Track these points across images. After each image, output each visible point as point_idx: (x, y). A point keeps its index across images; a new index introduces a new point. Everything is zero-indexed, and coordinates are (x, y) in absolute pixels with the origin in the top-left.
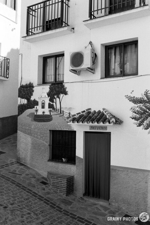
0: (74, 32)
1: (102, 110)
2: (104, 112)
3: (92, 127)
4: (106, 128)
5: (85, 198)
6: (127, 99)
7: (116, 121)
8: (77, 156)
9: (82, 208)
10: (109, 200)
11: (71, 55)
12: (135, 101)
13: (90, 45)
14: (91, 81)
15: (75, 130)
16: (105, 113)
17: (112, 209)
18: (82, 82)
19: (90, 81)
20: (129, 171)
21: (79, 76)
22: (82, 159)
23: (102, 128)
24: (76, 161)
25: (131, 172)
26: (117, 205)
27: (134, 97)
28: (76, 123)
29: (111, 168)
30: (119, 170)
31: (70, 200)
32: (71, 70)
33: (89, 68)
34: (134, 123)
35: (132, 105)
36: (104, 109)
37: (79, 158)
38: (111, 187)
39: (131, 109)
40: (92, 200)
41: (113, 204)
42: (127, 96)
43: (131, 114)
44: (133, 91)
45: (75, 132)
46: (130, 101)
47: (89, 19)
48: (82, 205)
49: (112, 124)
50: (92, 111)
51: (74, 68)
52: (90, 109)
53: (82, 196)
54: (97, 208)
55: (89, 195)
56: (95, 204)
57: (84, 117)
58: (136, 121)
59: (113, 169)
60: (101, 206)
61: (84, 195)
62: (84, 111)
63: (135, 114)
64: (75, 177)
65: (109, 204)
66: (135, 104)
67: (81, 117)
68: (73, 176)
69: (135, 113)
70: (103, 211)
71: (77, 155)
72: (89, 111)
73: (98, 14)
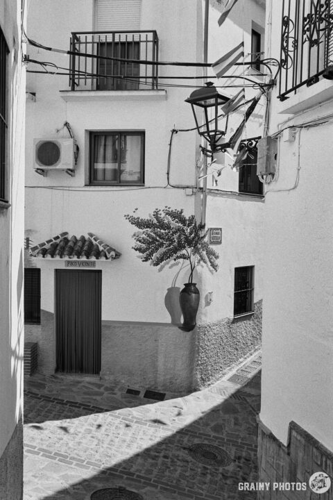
0: (35, 101)
1: (87, 237)
2: (92, 239)
3: (68, 263)
4: (93, 264)
5: (59, 376)
6: (128, 220)
7: (116, 255)
8: (43, 311)
9: (63, 390)
10: (101, 373)
11: (36, 143)
12: (139, 224)
13: (65, 127)
14: (69, 188)
15: (38, 267)
16: (96, 241)
17: (106, 385)
18: (52, 188)
19: (66, 187)
20: (131, 326)
21: (45, 178)
22: (51, 313)
23: (87, 264)
24: (42, 318)
25: (134, 328)
26: (112, 378)
27: (138, 218)
28: (49, 257)
29: (102, 324)
30: (115, 327)
31: (39, 381)
32: (38, 169)
33: (69, 170)
34: (138, 257)
35: (136, 229)
36: (91, 235)
37: (47, 312)
38: (103, 352)
39: (134, 235)
40: (70, 378)
41: (106, 377)
42: (128, 216)
43: (134, 243)
44: (136, 209)
45: (38, 271)
46: (132, 223)
47: (70, 88)
48: (61, 386)
49: (110, 260)
50: (70, 237)
51: (43, 167)
52: (66, 233)
53: (53, 373)
54: (84, 386)
55: (63, 370)
56: (79, 382)
57: (61, 248)
58: (141, 254)
59: (105, 326)
60: (89, 383)
61: (57, 370)
62: (57, 238)
63: (140, 244)
64: (40, 343)
65: (101, 379)
66: (140, 228)
67: (55, 246)
68: (36, 344)
69: (140, 241)
70: (96, 389)
71: (43, 307)
72: (66, 236)
73: (86, 84)
